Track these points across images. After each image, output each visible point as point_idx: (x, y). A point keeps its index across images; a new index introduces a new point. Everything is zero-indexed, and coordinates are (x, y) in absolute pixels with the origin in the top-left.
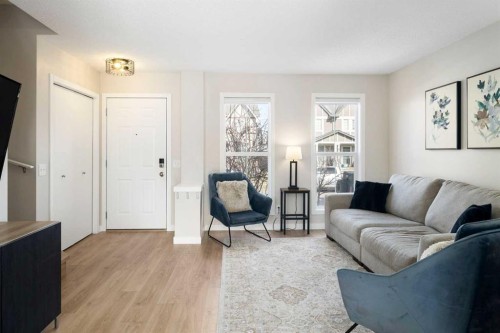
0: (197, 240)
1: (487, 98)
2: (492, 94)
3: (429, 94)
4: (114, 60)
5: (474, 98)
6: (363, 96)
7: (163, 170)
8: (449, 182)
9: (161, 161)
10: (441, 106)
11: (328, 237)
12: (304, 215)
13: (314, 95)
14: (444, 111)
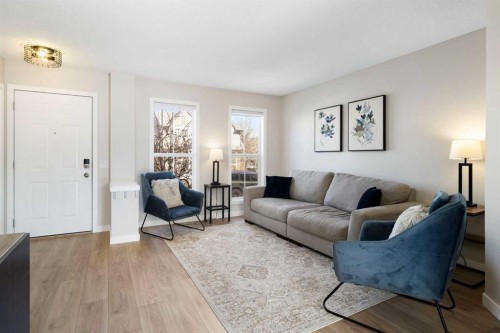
0: (136, 237)
1: (363, 117)
2: (367, 114)
3: (318, 113)
4: (36, 48)
5: (353, 117)
6: (265, 111)
7: (88, 171)
8: (339, 174)
9: (86, 161)
10: (328, 121)
11: (246, 221)
12: (223, 206)
13: (231, 107)
14: (330, 125)
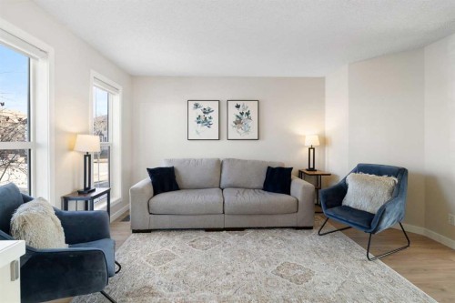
1: (242, 114)
2: (245, 112)
3: (192, 103)
5: (232, 113)
10: (205, 113)
14: (207, 116)
